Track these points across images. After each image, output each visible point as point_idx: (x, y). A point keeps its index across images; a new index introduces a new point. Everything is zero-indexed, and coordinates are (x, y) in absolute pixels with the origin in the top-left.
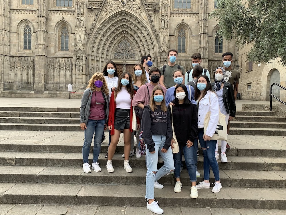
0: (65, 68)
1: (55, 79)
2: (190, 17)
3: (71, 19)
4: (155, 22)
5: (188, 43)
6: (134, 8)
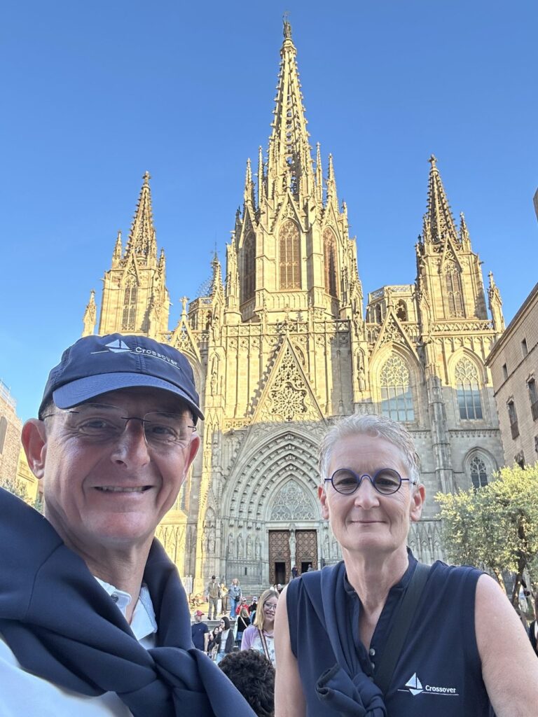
6: (308, 427)
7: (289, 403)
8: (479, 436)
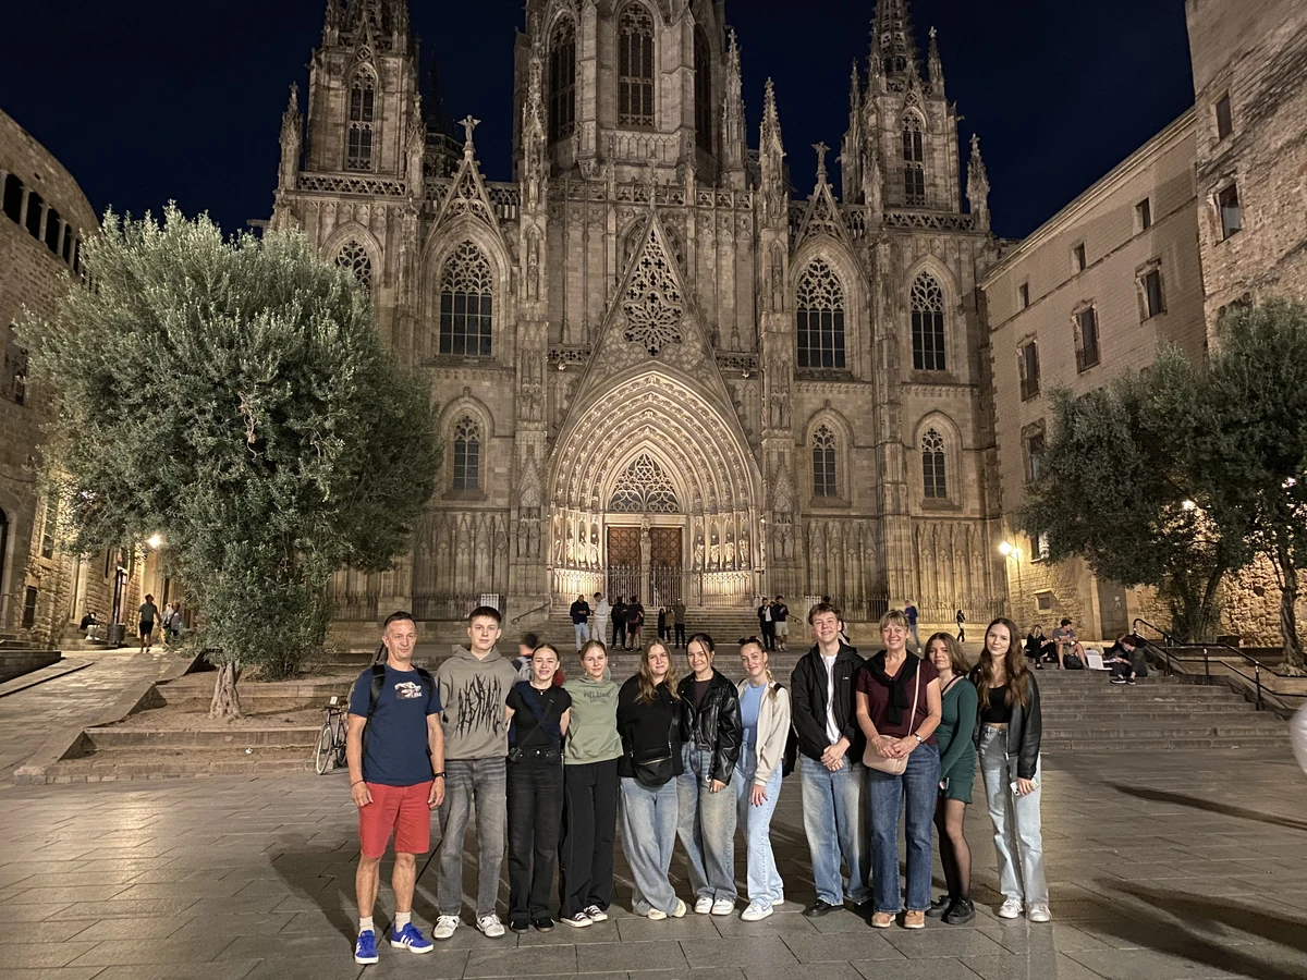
0: (473, 544)
1: (439, 580)
2: (847, 392)
3: (491, 395)
4: (748, 408)
5: (846, 469)
6: (686, 366)
7: (653, 325)
8: (940, 395)
